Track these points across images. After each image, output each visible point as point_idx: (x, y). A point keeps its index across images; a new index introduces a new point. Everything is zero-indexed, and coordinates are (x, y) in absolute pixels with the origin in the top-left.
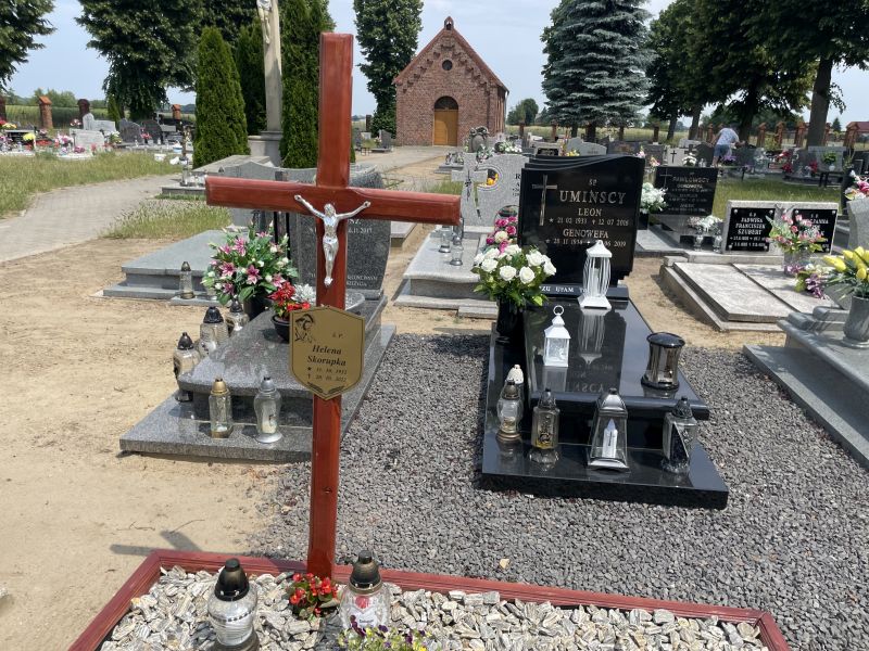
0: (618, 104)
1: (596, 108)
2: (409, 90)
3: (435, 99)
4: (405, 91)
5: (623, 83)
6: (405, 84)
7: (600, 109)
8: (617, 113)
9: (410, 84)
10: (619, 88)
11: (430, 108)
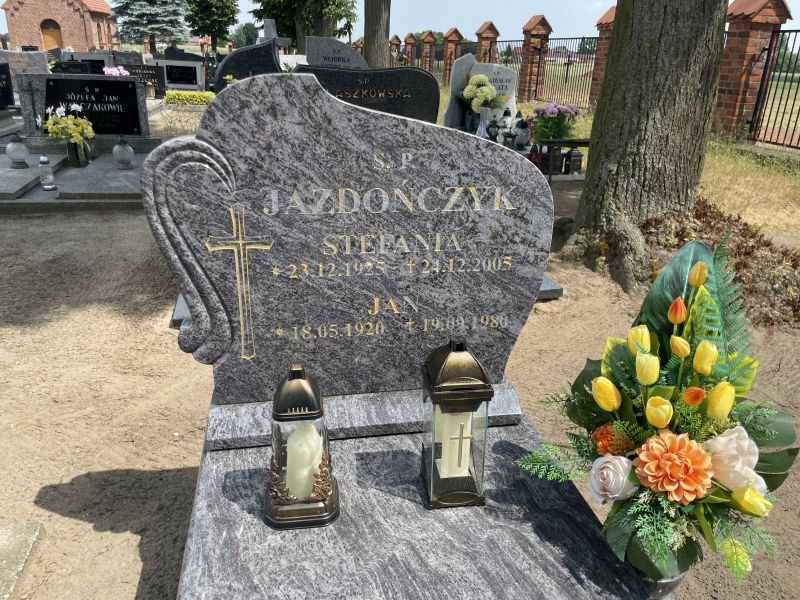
0: (158, 26)
1: (142, 29)
2: (16, 14)
3: (40, 21)
4: (13, 15)
5: (159, 10)
6: (12, 9)
7: (146, 30)
8: (158, 33)
9: (16, 9)
10: (157, 15)
11: (37, 28)
